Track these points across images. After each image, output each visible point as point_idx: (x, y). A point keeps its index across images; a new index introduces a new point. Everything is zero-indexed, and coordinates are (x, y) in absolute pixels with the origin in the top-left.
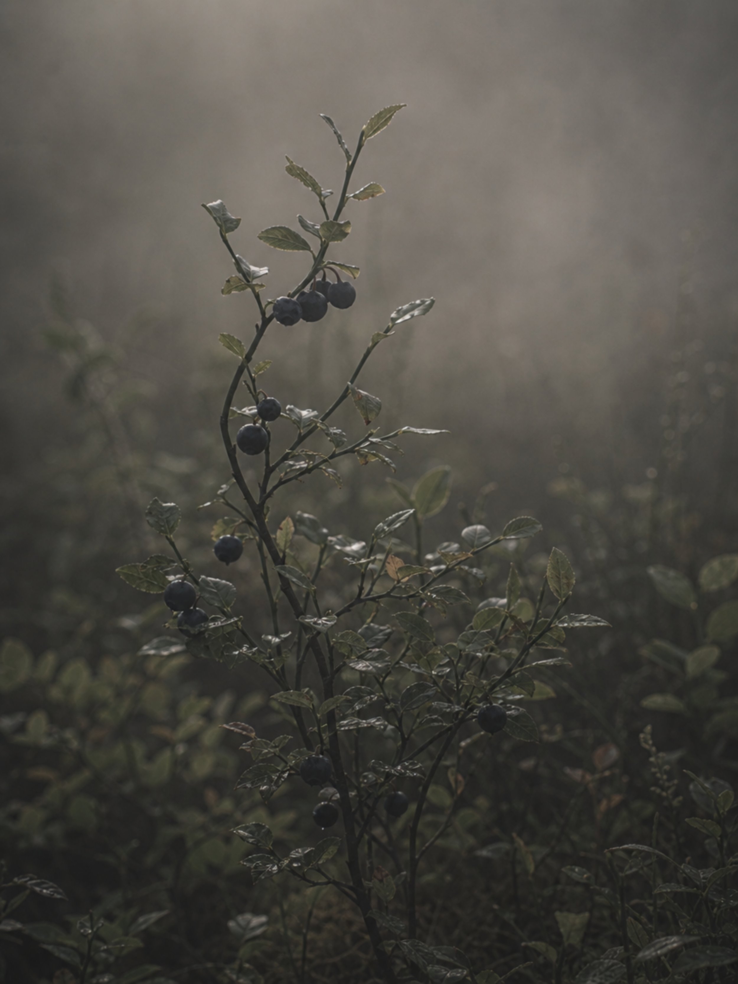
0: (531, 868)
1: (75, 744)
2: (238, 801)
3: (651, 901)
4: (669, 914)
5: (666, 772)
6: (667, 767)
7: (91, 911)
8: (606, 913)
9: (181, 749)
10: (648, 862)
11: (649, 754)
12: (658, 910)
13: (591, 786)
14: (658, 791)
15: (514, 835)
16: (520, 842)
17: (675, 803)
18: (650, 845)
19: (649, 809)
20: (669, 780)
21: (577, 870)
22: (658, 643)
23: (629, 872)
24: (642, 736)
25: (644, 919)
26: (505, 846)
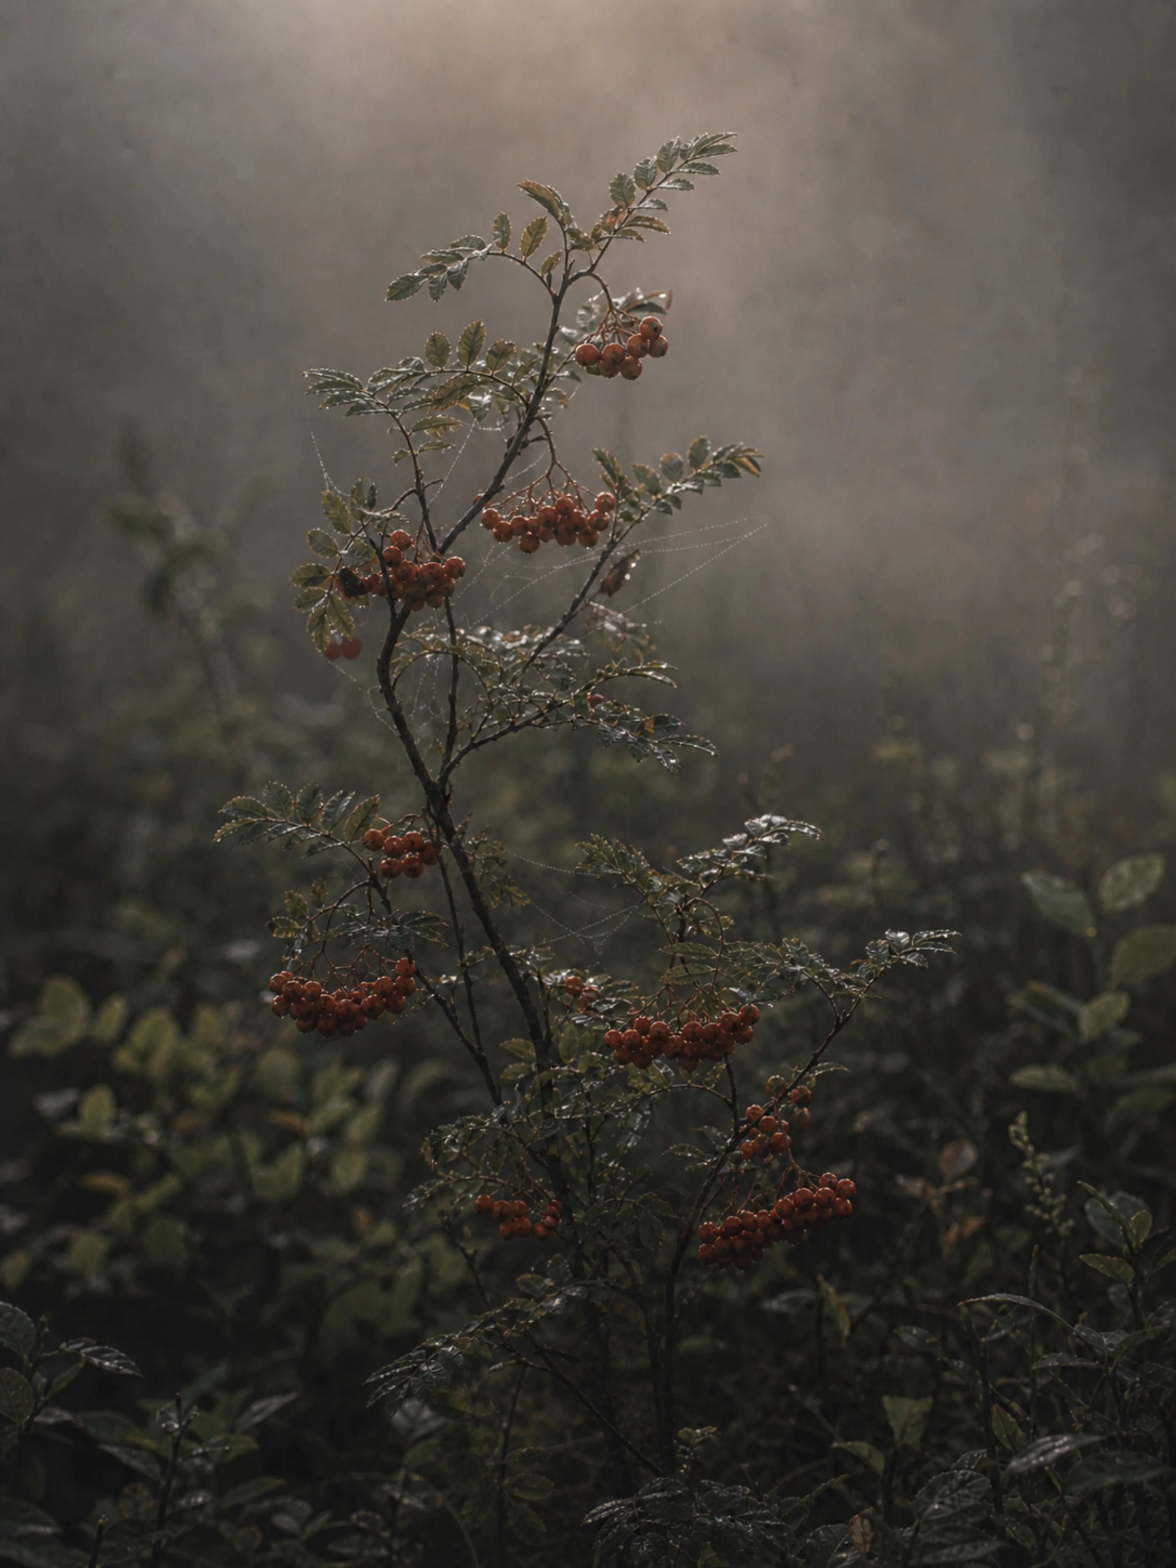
0: (845, 1327)
1: (153, 1137)
2: (402, 1222)
3: (1027, 1380)
4: (1054, 1399)
5: (1050, 1184)
6: (1051, 1177)
7: (178, 1394)
8: (958, 1396)
9: (316, 1146)
10: (1023, 1321)
11: (1022, 1155)
12: (1039, 1395)
13: (935, 1203)
14: (1037, 1212)
15: (820, 1278)
16: (829, 1289)
17: (1063, 1229)
18: (1026, 1294)
19: (1024, 1237)
20: (1053, 1195)
21: (915, 1332)
22: (1038, 987)
23: (997, 1336)
24: (1013, 1128)
25: (1016, 1407)
26: (805, 1294)
